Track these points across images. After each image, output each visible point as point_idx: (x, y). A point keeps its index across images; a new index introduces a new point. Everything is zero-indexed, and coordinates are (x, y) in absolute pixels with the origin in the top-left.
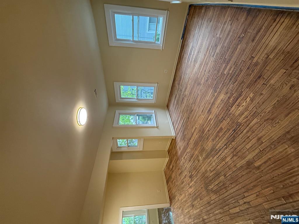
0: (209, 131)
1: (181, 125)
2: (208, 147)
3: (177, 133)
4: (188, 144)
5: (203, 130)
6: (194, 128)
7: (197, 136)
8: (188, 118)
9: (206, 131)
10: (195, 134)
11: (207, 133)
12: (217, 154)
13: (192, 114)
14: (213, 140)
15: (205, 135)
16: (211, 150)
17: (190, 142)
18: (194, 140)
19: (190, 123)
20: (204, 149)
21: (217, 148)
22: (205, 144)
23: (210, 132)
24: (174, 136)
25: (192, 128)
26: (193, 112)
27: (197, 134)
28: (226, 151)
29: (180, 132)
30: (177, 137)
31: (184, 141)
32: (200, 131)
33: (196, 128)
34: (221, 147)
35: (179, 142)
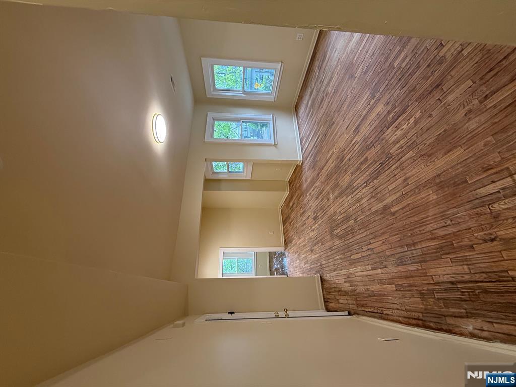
0: (349, 159)
1: (313, 144)
2: (343, 183)
3: (305, 156)
4: (318, 175)
5: (343, 157)
6: (331, 152)
7: (332, 165)
8: (325, 135)
9: (346, 159)
10: (330, 161)
11: (347, 163)
12: (352, 193)
13: (332, 130)
14: (352, 174)
15: (344, 166)
16: (347, 186)
17: (321, 173)
18: (328, 171)
20: (339, 184)
21: (355, 184)
22: (341, 178)
23: (351, 162)
24: (301, 161)
25: (328, 151)
26: (334, 126)
27: (333, 163)
28: (364, 191)
29: (310, 156)
30: (304, 162)
31: (313, 169)
32: (338, 158)
33: (333, 153)
34: (360, 185)
35: (306, 170)
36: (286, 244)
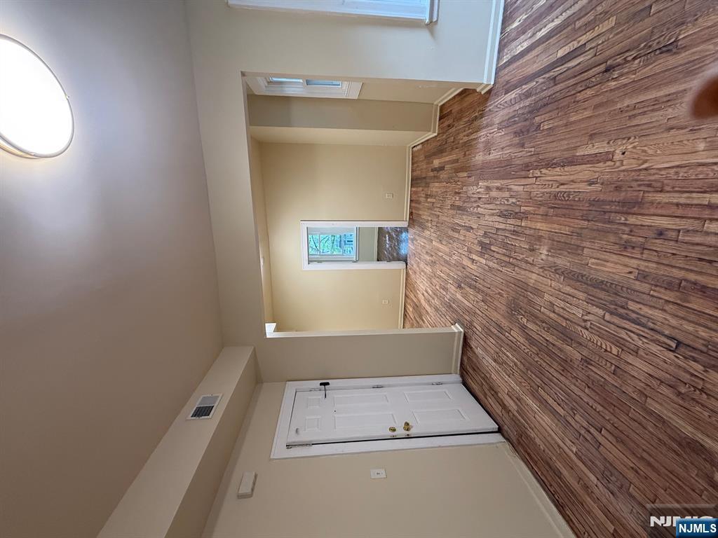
0: (661, 233)
1: (545, 61)
2: (597, 264)
3: (507, 75)
4: (527, 167)
5: (639, 203)
6: (599, 147)
7: (584, 187)
8: (607, 70)
9: (647, 221)
10: (585, 172)
11: (641, 233)
12: (612, 313)
13: (647, 71)
14: (643, 276)
15: (627, 229)
16: (602, 282)
17: (537, 173)
18: (562, 188)
19: (596, 107)
20: (580, 252)
21: (632, 306)
22: (596, 246)
23: (658, 244)
24: (487, 85)
25: (592, 136)
26: (672, 61)
27: (591, 183)
28: (654, 348)
29: (518, 91)
30: (497, 95)
31: (516, 140)
32: (618, 188)
33: (608, 157)
34: (651, 325)
35: (497, 120)
36: (413, 220)
